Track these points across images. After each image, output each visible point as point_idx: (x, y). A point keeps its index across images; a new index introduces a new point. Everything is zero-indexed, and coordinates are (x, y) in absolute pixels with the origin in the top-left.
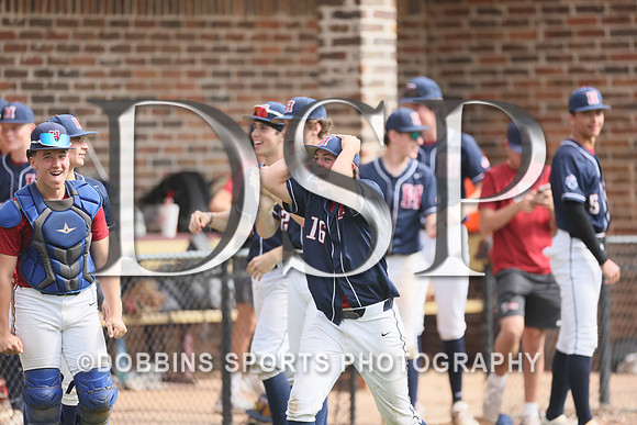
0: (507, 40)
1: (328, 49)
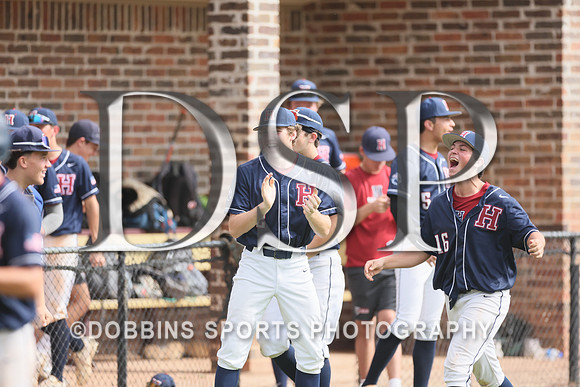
0: (380, 55)
1: (218, 61)
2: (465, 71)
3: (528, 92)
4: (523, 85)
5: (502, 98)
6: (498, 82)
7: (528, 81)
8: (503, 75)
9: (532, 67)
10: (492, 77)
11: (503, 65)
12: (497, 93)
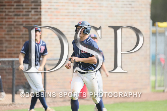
2: (13, 12)
3: (31, 18)
4: (30, 16)
5: (24, 20)
6: (23, 15)
7: (32, 15)
8: (24, 13)
9: (33, 11)
10: (21, 14)
11: (25, 10)
12: (22, 18)
